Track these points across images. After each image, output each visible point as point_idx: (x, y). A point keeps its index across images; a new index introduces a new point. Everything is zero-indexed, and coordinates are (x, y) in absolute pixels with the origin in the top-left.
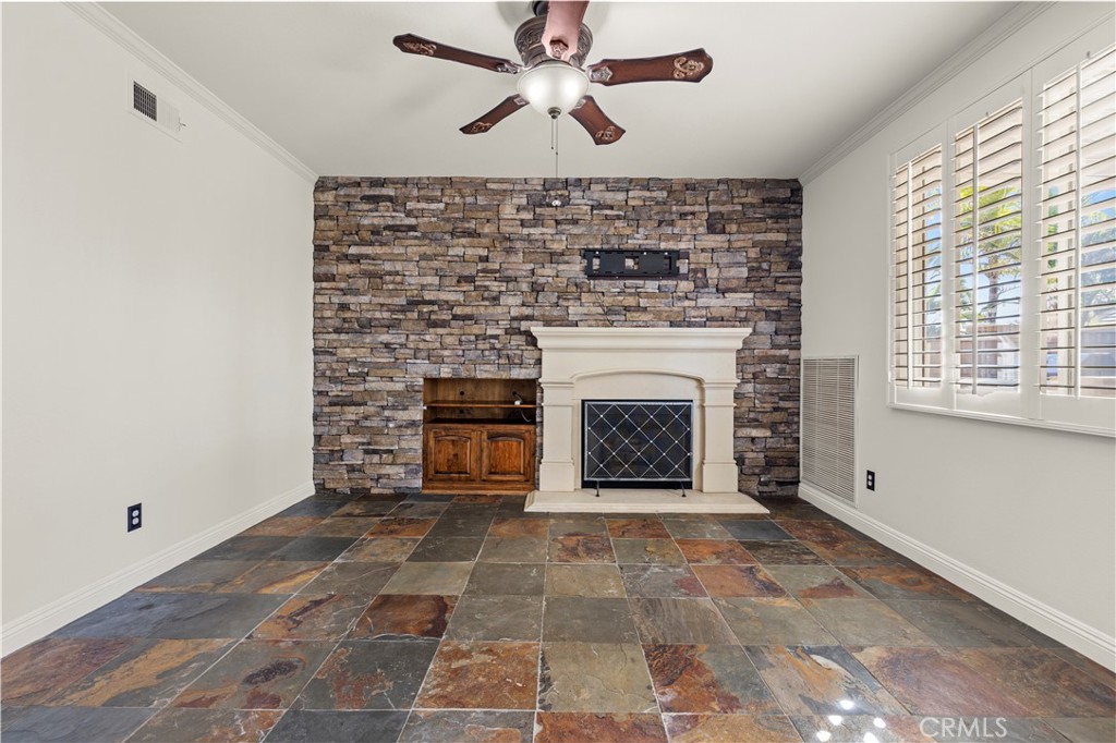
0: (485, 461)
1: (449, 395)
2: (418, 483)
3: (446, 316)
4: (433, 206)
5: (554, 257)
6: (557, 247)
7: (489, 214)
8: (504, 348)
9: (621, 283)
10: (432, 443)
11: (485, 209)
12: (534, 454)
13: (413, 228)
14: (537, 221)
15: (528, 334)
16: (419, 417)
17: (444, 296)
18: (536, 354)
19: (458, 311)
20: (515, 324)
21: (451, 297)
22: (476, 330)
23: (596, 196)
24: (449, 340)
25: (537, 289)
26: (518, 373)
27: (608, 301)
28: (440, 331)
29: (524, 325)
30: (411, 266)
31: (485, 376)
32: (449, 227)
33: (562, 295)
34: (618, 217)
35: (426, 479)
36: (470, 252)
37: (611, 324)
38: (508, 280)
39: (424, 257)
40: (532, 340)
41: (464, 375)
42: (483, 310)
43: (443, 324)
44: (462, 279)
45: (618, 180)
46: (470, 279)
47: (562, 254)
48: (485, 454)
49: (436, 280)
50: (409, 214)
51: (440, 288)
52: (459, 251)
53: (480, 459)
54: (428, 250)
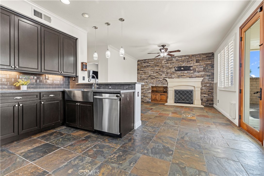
0: (160, 98)
1: (155, 89)
2: (150, 101)
3: (154, 78)
4: (153, 62)
5: (170, 68)
6: (170, 67)
7: (160, 63)
8: (162, 82)
9: (181, 72)
10: (152, 95)
11: (160, 62)
12: (167, 97)
13: (150, 66)
14: (167, 63)
15: (166, 80)
16: (150, 92)
17: (154, 75)
18: (167, 83)
19: (156, 77)
20: (164, 78)
21: (155, 75)
22: (158, 79)
23: (177, 59)
24: (155, 81)
25: (167, 73)
26: (164, 86)
27: (179, 74)
28: (153, 80)
29: (165, 79)
30: (150, 71)
31: (159, 86)
32: (155, 65)
33: (171, 74)
34: (180, 62)
35: (151, 100)
36: (158, 68)
37: (179, 78)
38: (163, 72)
39: (151, 70)
40: (167, 81)
41: (157, 86)
42: (159, 77)
43: (154, 79)
44: (157, 72)
45: (180, 56)
46: (158, 72)
47: (171, 68)
48: (160, 97)
49: (153, 73)
50: (149, 64)
51: (153, 74)
52: (156, 68)
53: (159, 98)
54: (152, 69)
